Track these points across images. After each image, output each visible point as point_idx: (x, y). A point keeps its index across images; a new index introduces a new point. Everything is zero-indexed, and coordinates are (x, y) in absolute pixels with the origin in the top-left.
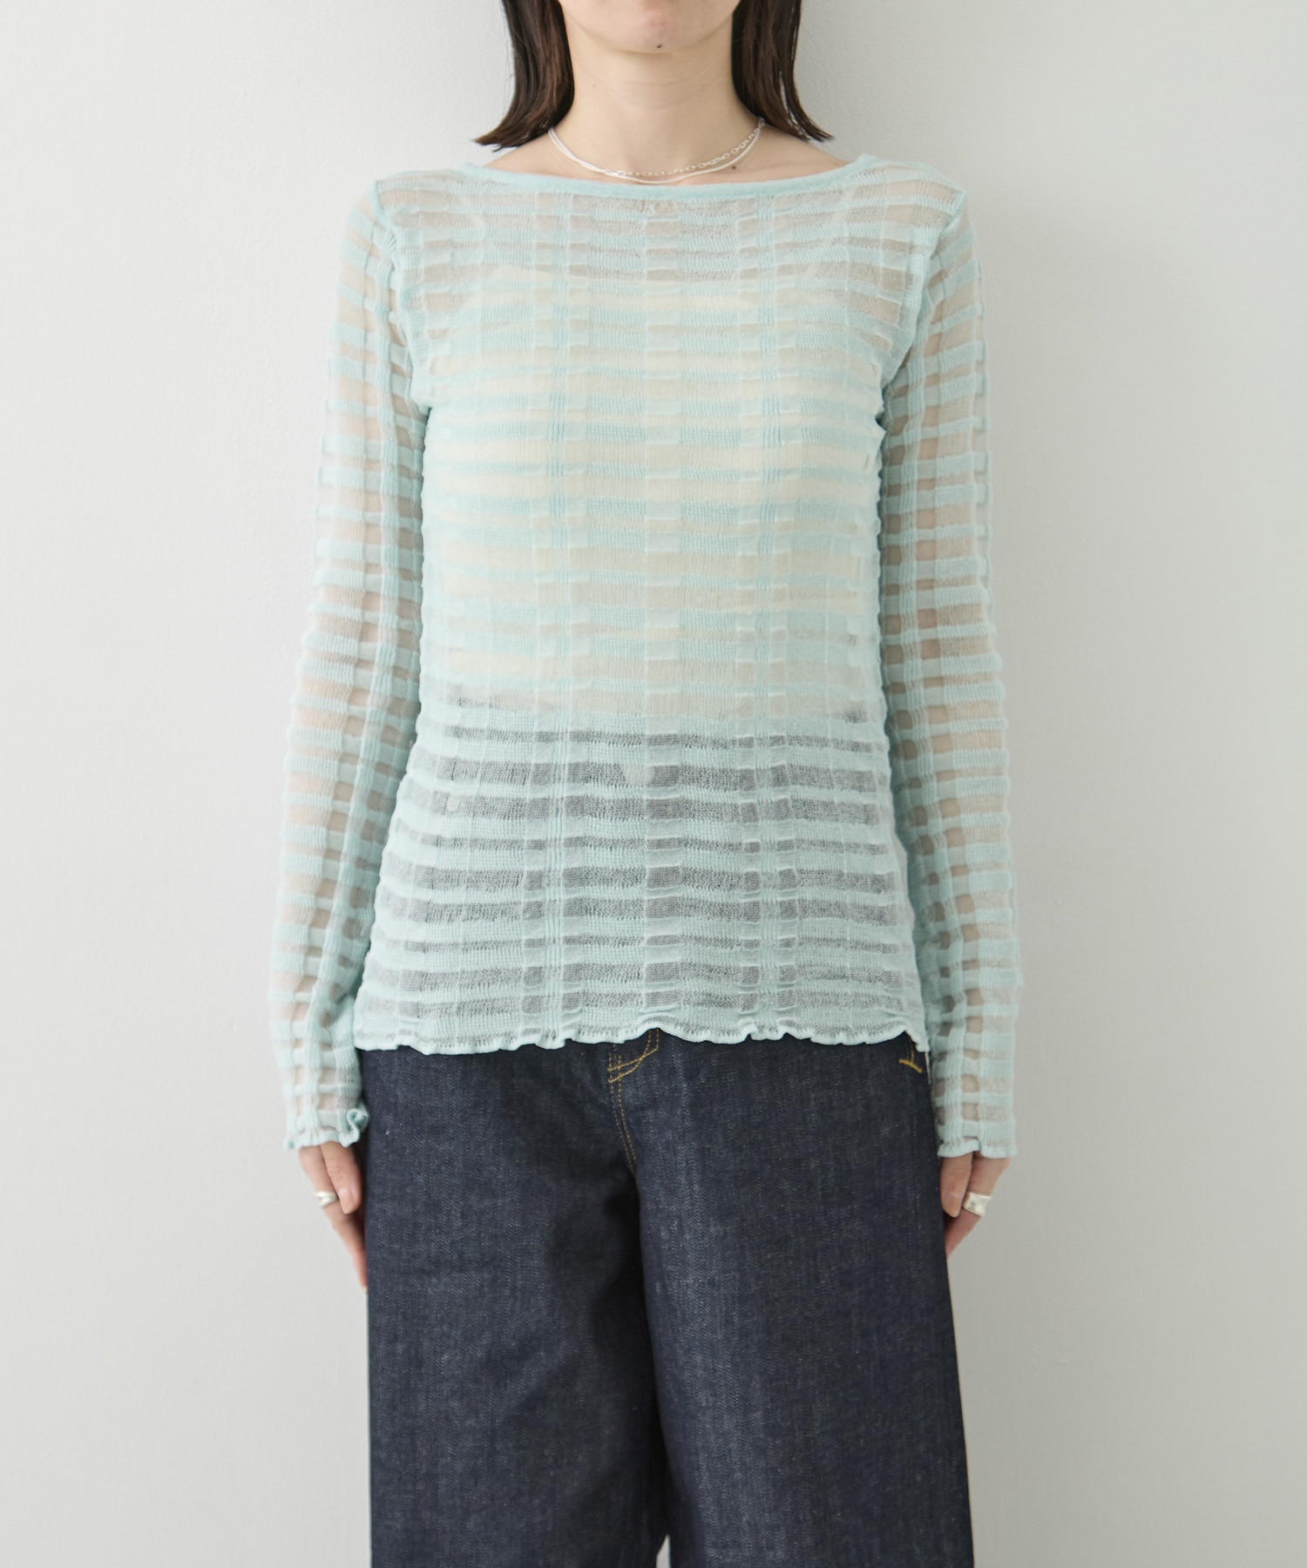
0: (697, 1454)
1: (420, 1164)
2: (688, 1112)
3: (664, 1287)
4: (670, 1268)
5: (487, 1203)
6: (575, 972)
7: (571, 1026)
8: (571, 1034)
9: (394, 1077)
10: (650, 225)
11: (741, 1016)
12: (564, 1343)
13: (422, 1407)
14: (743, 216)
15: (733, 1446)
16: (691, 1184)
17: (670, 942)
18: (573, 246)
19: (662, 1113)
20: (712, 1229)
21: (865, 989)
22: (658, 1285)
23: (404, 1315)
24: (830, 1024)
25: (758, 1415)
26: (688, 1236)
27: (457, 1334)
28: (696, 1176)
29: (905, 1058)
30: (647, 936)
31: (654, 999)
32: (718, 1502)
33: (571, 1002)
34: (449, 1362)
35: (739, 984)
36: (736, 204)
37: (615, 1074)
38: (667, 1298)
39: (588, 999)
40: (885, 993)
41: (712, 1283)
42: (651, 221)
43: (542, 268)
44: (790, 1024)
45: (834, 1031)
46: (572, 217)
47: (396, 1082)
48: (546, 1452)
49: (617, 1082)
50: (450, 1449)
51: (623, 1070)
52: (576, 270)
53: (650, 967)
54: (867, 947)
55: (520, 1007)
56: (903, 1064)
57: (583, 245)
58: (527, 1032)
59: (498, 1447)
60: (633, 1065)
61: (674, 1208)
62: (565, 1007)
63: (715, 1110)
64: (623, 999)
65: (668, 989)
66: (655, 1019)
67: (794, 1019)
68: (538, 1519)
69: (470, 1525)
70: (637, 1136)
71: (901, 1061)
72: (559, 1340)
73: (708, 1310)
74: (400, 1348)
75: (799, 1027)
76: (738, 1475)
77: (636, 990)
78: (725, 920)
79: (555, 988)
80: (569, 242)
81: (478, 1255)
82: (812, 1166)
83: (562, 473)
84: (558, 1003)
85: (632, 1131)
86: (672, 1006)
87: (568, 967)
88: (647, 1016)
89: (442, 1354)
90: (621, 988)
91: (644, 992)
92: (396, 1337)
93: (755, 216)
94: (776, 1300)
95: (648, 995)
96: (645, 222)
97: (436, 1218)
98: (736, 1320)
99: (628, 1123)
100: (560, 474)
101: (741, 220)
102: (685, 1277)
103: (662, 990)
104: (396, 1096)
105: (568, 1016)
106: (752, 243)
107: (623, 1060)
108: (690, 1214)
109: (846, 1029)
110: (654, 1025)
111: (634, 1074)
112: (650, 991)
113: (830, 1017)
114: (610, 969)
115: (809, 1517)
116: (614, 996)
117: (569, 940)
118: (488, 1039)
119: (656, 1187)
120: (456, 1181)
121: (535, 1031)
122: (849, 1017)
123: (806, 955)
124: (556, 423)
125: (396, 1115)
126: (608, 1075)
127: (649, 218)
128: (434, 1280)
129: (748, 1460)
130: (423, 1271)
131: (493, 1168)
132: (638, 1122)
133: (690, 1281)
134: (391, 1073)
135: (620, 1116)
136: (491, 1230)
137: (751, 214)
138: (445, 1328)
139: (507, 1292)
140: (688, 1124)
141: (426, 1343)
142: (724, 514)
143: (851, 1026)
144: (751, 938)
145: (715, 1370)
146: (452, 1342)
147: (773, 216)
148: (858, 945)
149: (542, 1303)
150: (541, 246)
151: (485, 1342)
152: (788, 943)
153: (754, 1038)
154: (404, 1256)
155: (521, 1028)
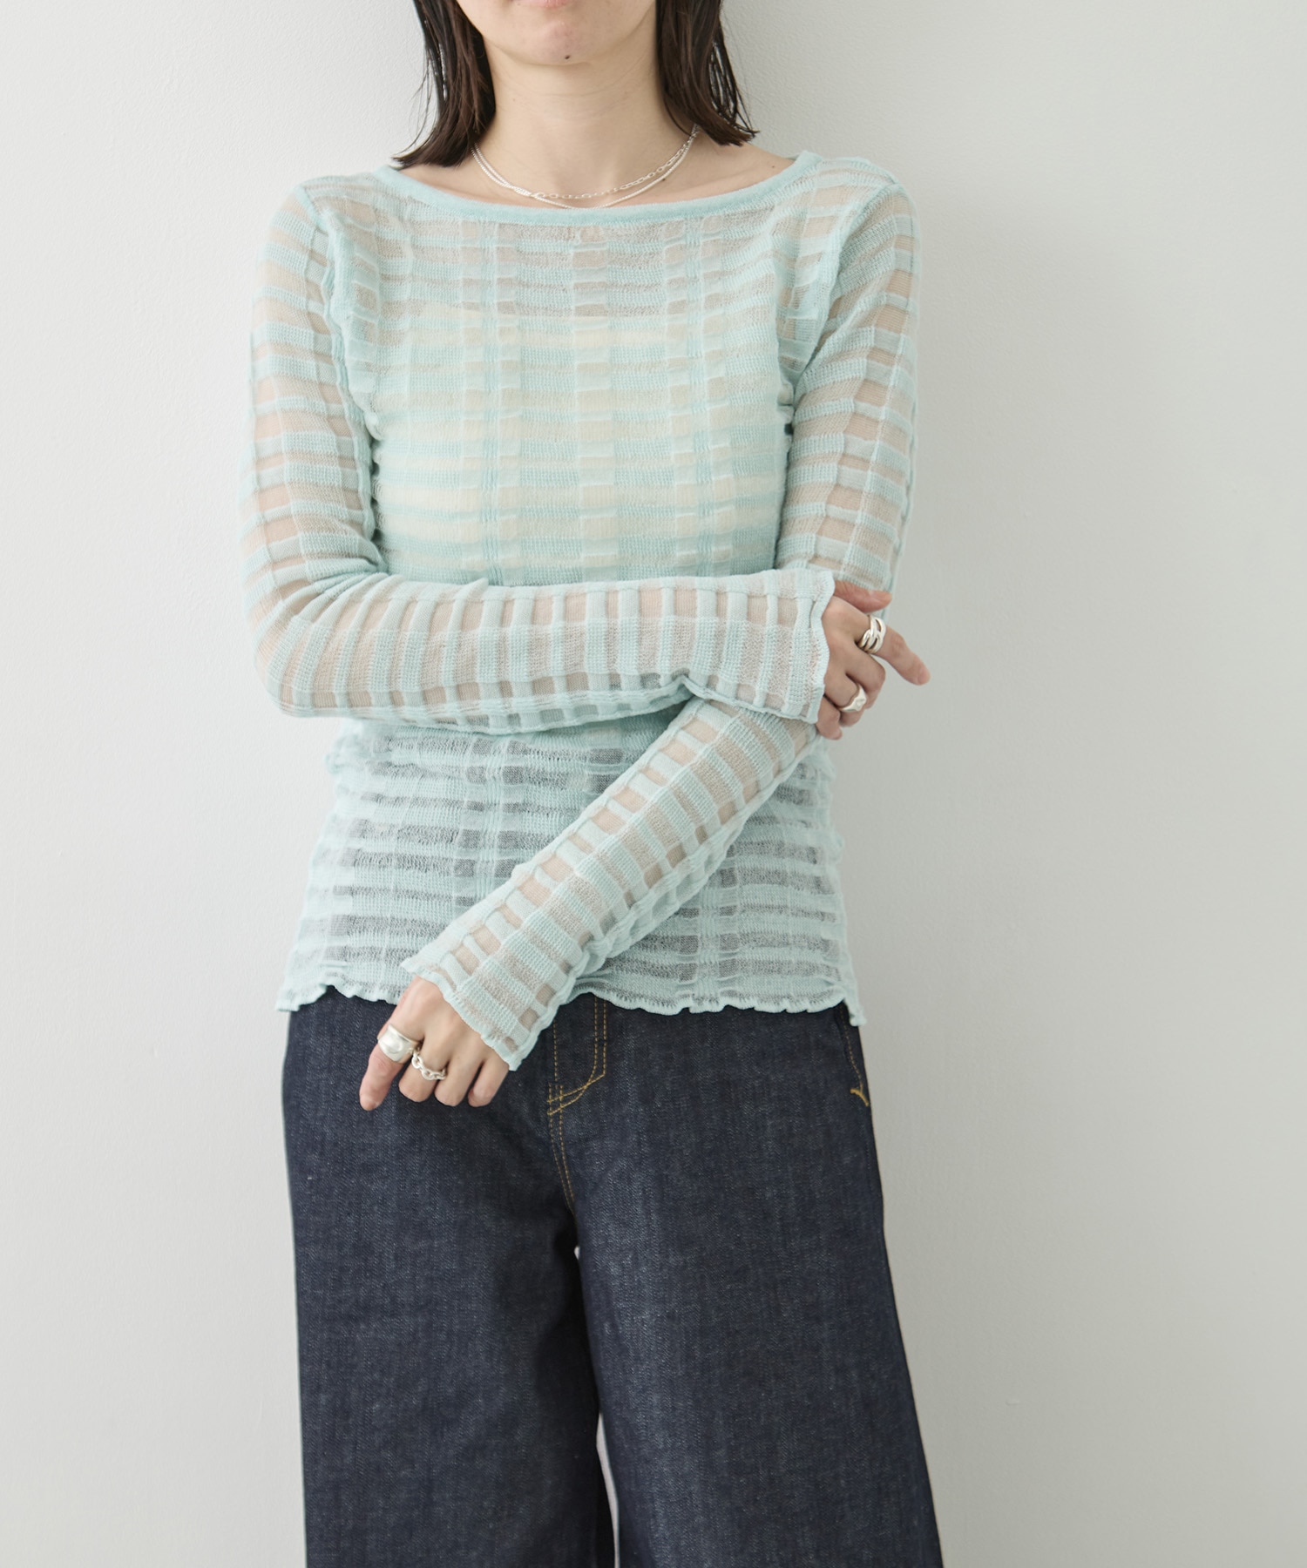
0: (653, 1501)
1: (350, 1203)
2: (643, 1138)
3: (614, 1326)
4: (621, 1305)
5: (423, 1244)
9: (320, 1114)
10: (577, 255)
11: (677, 987)
12: (503, 1390)
13: (349, 1460)
14: (671, 241)
15: (695, 1488)
16: (647, 1213)
18: (501, 281)
19: (610, 1144)
20: (671, 1260)
21: (807, 956)
22: (607, 1325)
23: (328, 1364)
25: (721, 1453)
27: (389, 1381)
28: (653, 1205)
32: (676, 1549)
34: (381, 1411)
35: (677, 953)
36: (664, 228)
37: (555, 1106)
38: (617, 1338)
40: (823, 961)
41: (671, 1317)
42: (579, 251)
43: (470, 306)
46: (498, 248)
47: (323, 1119)
48: (486, 1503)
49: (558, 1113)
50: (381, 1502)
51: (565, 1100)
52: (505, 308)
54: (809, 914)
56: (855, 1096)
57: (510, 279)
59: (435, 1498)
60: (577, 1094)
61: (626, 1241)
63: (672, 1135)
70: (578, 1172)
71: (852, 1090)
72: (498, 1388)
73: (666, 1345)
74: (323, 1399)
76: (700, 1519)
80: (496, 277)
81: (412, 1299)
82: (768, 1195)
83: (495, 519)
85: (571, 1166)
89: (372, 1403)
92: (319, 1387)
93: (683, 242)
94: (736, 1332)
96: (572, 252)
97: (366, 1260)
98: (697, 1354)
99: (568, 1157)
100: (493, 519)
101: (668, 246)
102: (640, 1313)
104: (324, 1134)
106: (680, 274)
107: (565, 1090)
108: (646, 1245)
111: (578, 1103)
119: (605, 1220)
120: (390, 1222)
122: (791, 984)
123: (749, 923)
124: (490, 471)
125: (321, 1154)
126: (547, 1107)
127: (576, 247)
128: (363, 1326)
129: (710, 1501)
130: (350, 1317)
131: (429, 1208)
132: (579, 1155)
133: (646, 1315)
134: (317, 1110)
135: (558, 1150)
136: (427, 1273)
137: (679, 239)
138: (376, 1376)
139: (443, 1337)
140: (644, 1150)
141: (354, 1393)
142: (661, 546)
143: (793, 994)
145: (674, 1409)
146: (384, 1391)
147: (701, 242)
148: (798, 912)
149: (480, 1348)
150: (468, 282)
151: (420, 1389)
152: (728, 911)
153: (692, 1010)
154: (329, 1302)
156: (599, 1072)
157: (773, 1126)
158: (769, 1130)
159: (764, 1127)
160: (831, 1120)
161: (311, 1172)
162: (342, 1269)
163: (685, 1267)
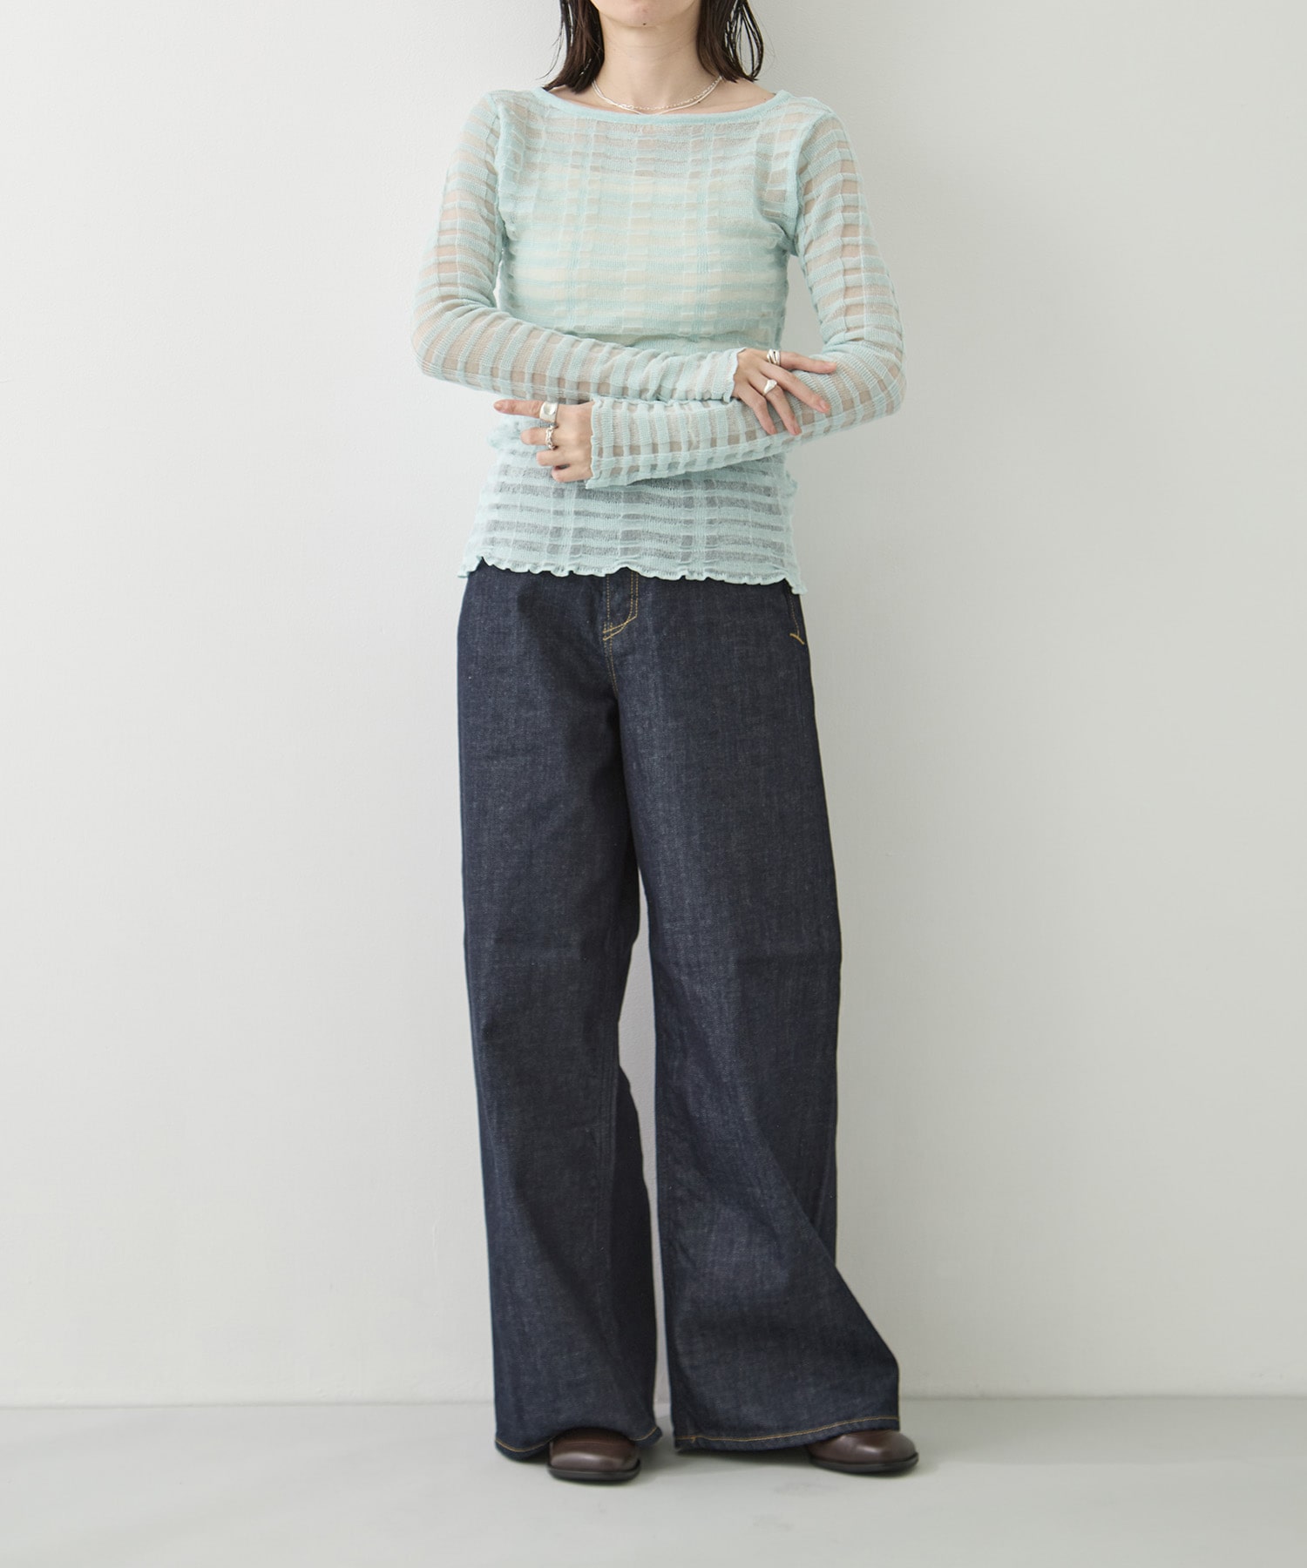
0: (659, 865)
2: (656, 653)
3: (639, 765)
4: (643, 751)
5: (531, 713)
6: (580, 532)
7: (574, 564)
8: (573, 568)
9: (476, 640)
11: (680, 565)
13: (486, 840)
14: (695, 137)
15: (681, 857)
16: (657, 697)
17: (637, 518)
18: (594, 154)
19: (638, 656)
20: (670, 724)
21: (762, 552)
22: (634, 764)
23: (477, 785)
24: (738, 571)
25: (696, 837)
26: (655, 730)
27: (509, 794)
28: (660, 692)
29: (793, 632)
30: (622, 514)
31: (625, 551)
32: (671, 893)
33: (575, 550)
34: (504, 811)
35: (680, 545)
36: (691, 129)
37: (608, 635)
38: (640, 771)
39: (587, 550)
40: (772, 555)
41: (669, 758)
42: (640, 139)
44: (711, 571)
45: (742, 575)
46: (595, 135)
47: (477, 643)
48: (563, 867)
49: (610, 639)
50: (502, 864)
51: (614, 631)
53: (624, 532)
54: (762, 526)
55: (545, 549)
56: (793, 638)
57: (599, 154)
58: (546, 565)
59: (534, 862)
60: (618, 629)
61: (646, 713)
62: (572, 553)
63: (673, 652)
64: (607, 551)
65: (633, 546)
66: (625, 563)
67: (715, 567)
68: (556, 907)
69: (514, 910)
70: (620, 673)
71: (791, 634)
73: (666, 774)
74: (475, 805)
75: (717, 572)
76: (683, 875)
77: (614, 546)
78: (671, 508)
79: (567, 541)
81: (524, 746)
82: (735, 690)
83: (574, 286)
84: (568, 550)
85: (616, 670)
86: (636, 556)
87: (575, 529)
88: (620, 561)
89: (500, 806)
90: (605, 544)
91: (619, 547)
94: (708, 768)
95: (621, 549)
96: (637, 139)
97: (498, 723)
98: (684, 780)
99: (615, 665)
100: (572, 287)
101: (693, 139)
102: (653, 755)
103: (630, 546)
104: (477, 652)
105: (573, 558)
106: (699, 156)
107: (614, 626)
108: (656, 716)
109: (749, 575)
110: (624, 566)
111: (621, 633)
112: (623, 546)
113: (738, 567)
114: (599, 532)
115: (726, 899)
116: (600, 549)
117: (577, 513)
118: (524, 564)
119: (635, 703)
120: (512, 701)
121: (552, 564)
122: (750, 567)
123: (723, 530)
125: (476, 664)
126: (603, 636)
127: (639, 137)
128: (495, 762)
129: (689, 865)
130: (488, 757)
131: (535, 692)
132: (621, 664)
133: (656, 757)
134: (474, 638)
135: (609, 661)
136: (533, 730)
137: (700, 136)
138: (502, 791)
139: (541, 768)
140: (656, 660)
142: (672, 309)
143: (752, 573)
144: (688, 518)
145: (670, 811)
146: (506, 800)
147: (713, 138)
148: (757, 525)
149: (563, 774)
151: (527, 798)
152: (711, 522)
153: (687, 578)
155: (543, 563)
156: (633, 615)
157: (737, 650)
158: (735, 652)
159: (733, 650)
160: (773, 650)
161: (470, 675)
162: (486, 730)
163: (677, 729)
